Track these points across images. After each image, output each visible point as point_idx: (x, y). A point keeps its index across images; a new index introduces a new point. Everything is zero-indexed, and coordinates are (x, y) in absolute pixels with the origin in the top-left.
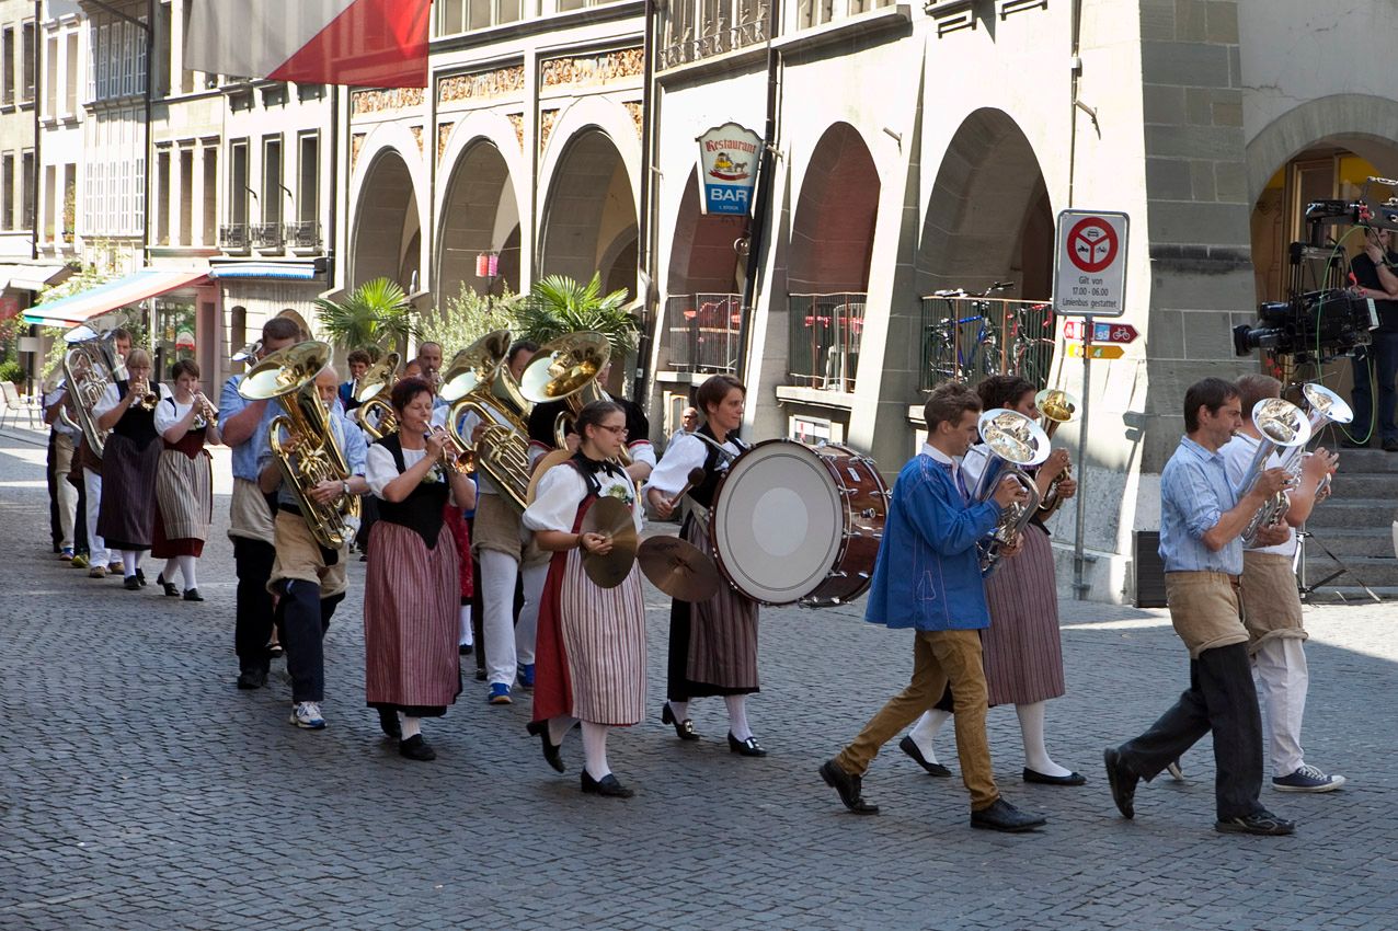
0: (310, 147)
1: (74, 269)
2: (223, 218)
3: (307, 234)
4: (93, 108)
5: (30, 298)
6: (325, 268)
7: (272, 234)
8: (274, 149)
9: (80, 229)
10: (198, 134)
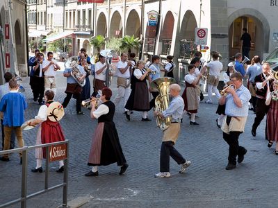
0: (90, 11)
1: (52, 32)
2: (76, 24)
3: (89, 27)
4: (55, 4)
5: (44, 37)
6: (92, 33)
7: (84, 27)
8: (84, 12)
9: (53, 25)
10: (72, 9)
